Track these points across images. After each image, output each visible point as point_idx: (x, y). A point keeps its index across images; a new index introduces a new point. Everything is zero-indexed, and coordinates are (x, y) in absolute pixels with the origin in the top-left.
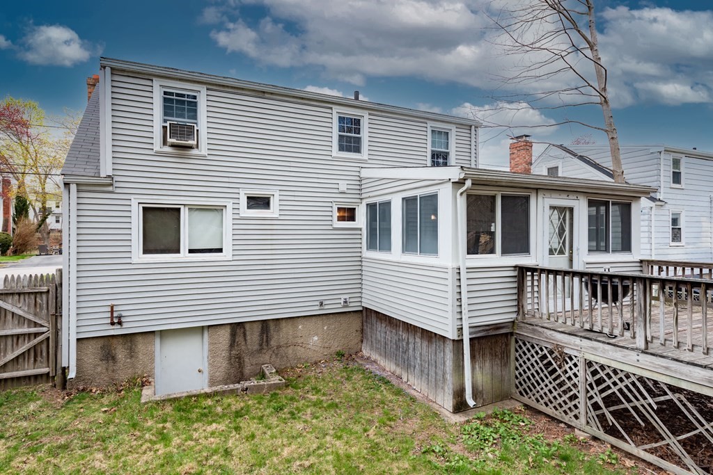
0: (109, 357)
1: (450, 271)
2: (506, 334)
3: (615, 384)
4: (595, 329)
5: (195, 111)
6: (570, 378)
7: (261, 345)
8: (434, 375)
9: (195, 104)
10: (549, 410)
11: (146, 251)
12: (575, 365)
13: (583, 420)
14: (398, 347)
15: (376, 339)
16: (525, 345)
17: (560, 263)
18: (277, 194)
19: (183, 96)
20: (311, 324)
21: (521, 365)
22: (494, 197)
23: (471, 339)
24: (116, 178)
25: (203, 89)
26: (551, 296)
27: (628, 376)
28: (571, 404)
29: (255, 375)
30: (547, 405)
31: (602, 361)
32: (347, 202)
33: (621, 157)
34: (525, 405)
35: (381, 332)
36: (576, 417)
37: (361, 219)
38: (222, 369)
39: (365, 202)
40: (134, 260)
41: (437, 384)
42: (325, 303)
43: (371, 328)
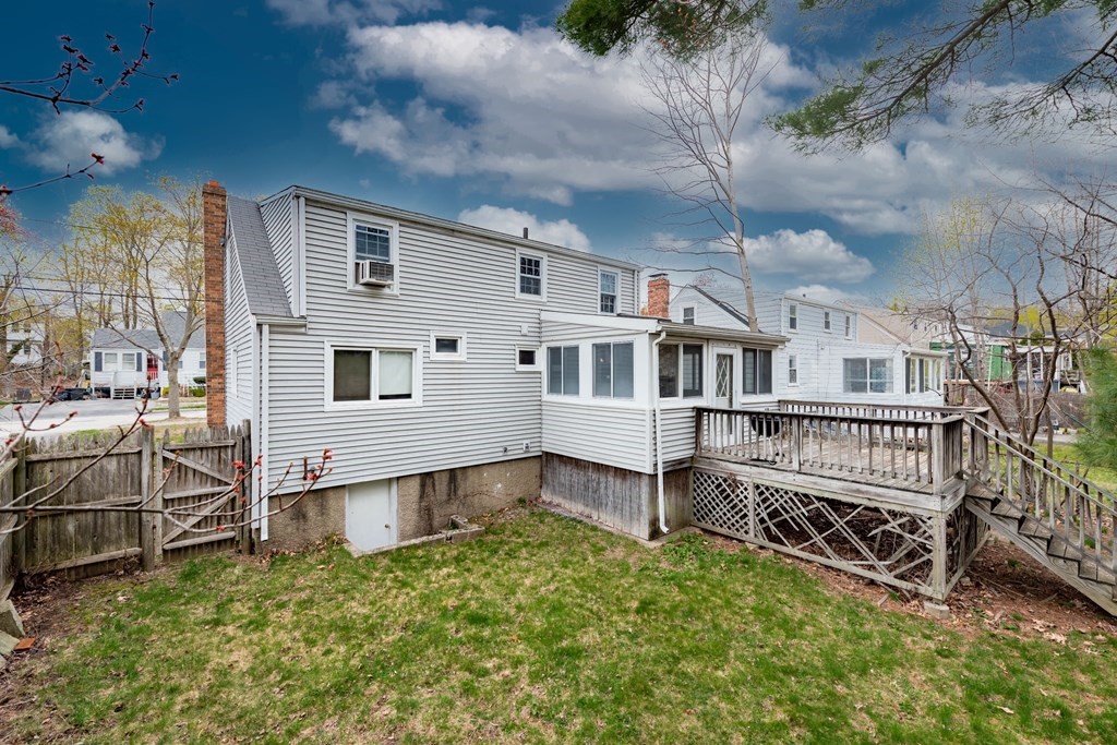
0: (299, 515)
1: (648, 413)
2: (686, 469)
3: (777, 500)
4: (761, 458)
5: (387, 248)
6: (741, 501)
7: (449, 495)
8: (628, 509)
9: (387, 240)
10: (724, 531)
11: (337, 398)
12: (746, 489)
13: (752, 534)
14: (586, 488)
15: (559, 483)
16: (702, 476)
17: (723, 404)
18: (464, 337)
19: (376, 231)
20: (494, 471)
21: (698, 495)
22: (677, 346)
23: (664, 473)
24: (309, 319)
25: (395, 225)
26: (718, 433)
27: (786, 493)
28: (742, 523)
29: (444, 527)
30: (721, 526)
31: (767, 483)
32: (527, 346)
33: (755, 306)
34: (703, 529)
35: (565, 474)
36: (746, 532)
37: (541, 362)
38: (412, 523)
39: (545, 346)
40: (326, 409)
41: (633, 517)
42: (509, 448)
43: (553, 473)
